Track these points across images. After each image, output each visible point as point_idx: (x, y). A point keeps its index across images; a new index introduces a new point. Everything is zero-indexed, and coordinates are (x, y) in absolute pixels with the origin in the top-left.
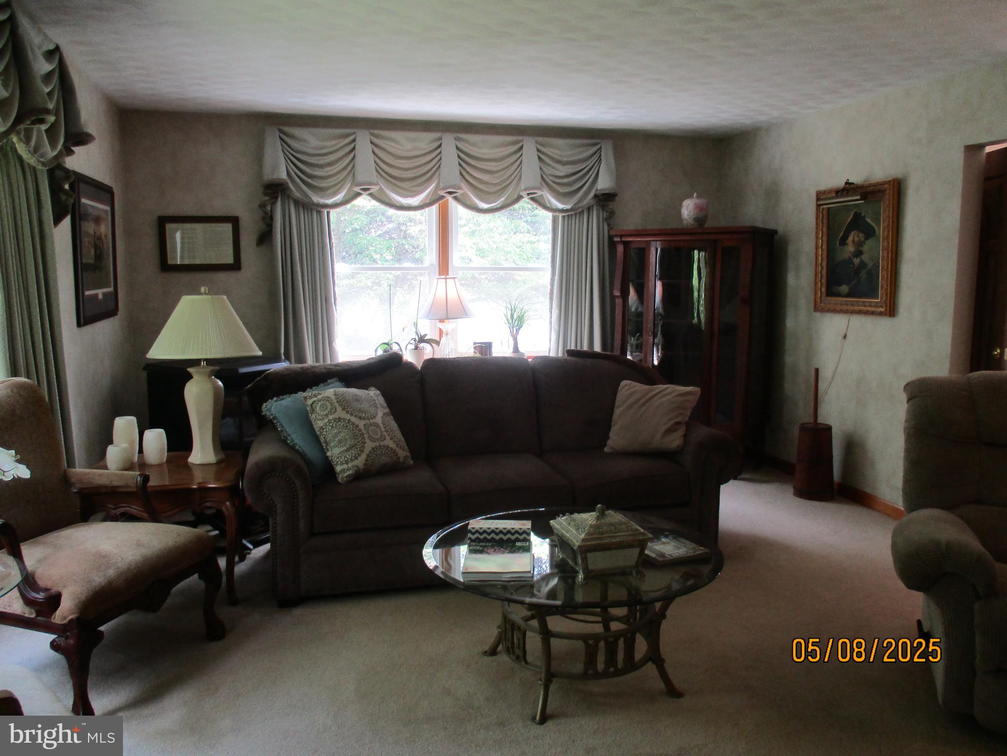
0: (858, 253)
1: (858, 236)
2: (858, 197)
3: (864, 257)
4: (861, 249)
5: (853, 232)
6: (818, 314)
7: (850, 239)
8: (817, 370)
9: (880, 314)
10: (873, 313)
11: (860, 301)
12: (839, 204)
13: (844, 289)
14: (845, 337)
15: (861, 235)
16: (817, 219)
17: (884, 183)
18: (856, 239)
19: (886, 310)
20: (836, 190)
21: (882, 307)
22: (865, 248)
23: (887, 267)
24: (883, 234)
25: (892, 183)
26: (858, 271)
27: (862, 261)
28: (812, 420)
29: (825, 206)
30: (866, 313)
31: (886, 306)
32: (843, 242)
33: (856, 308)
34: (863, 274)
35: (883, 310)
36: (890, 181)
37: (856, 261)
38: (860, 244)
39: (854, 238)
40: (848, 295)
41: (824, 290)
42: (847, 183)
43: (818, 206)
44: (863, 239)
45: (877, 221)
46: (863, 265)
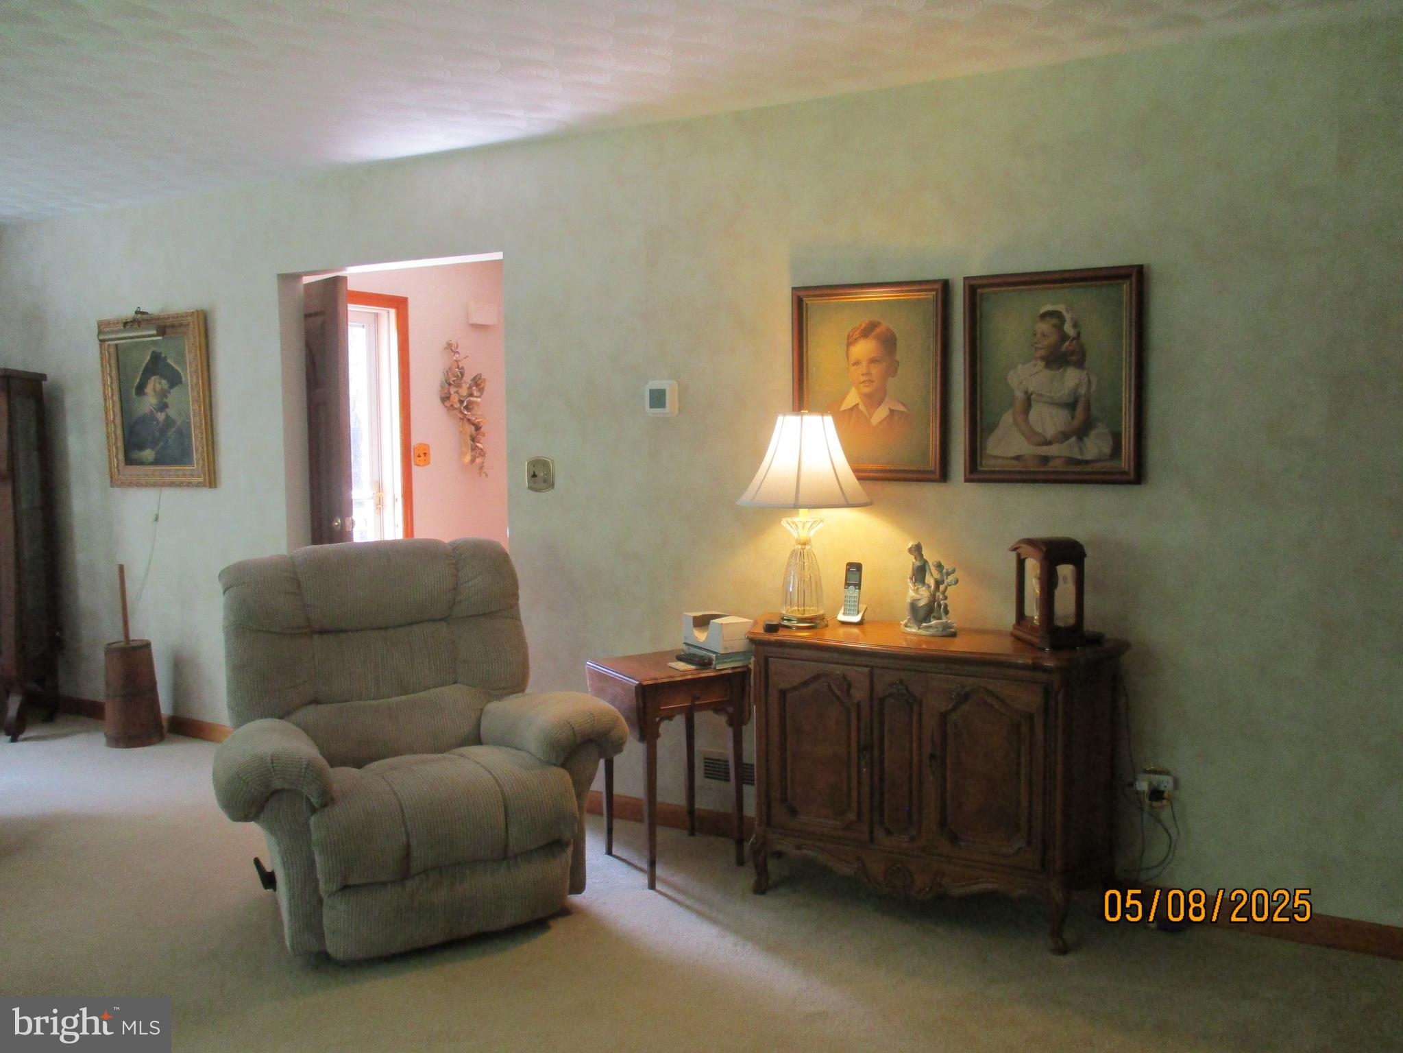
0: (163, 406)
1: (160, 383)
2: (154, 332)
3: (171, 412)
4: (165, 400)
5: (153, 378)
6: (116, 490)
7: (149, 389)
8: (121, 568)
9: (198, 485)
10: (189, 485)
11: (171, 470)
12: (129, 341)
13: (148, 454)
14: (157, 519)
15: (164, 382)
16: (102, 359)
17: (187, 315)
18: (158, 387)
19: (205, 479)
20: (124, 321)
21: (199, 476)
22: (170, 399)
23: (201, 424)
24: (191, 381)
25: (195, 315)
26: (163, 431)
27: (168, 417)
28: (122, 638)
29: (110, 343)
30: (180, 485)
31: (204, 474)
32: (141, 390)
33: (167, 479)
34: (171, 432)
35: (201, 480)
36: (193, 313)
37: (161, 417)
38: (163, 394)
39: (154, 385)
40: (156, 462)
41: (121, 456)
42: (137, 312)
43: (102, 341)
44: (166, 387)
45: (182, 363)
46: (169, 422)
